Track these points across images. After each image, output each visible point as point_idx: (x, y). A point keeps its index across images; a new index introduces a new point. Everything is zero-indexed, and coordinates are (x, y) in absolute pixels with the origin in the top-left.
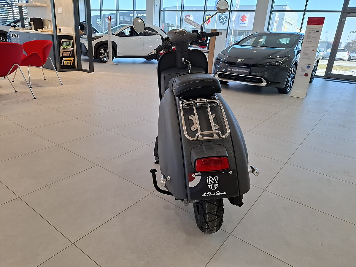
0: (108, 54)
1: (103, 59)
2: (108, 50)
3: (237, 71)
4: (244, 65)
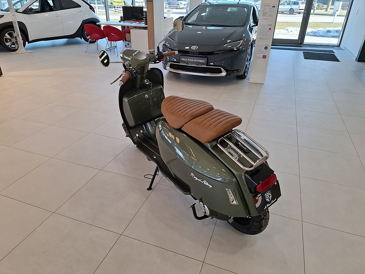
0: (16, 39)
1: (10, 47)
2: (15, 35)
3: (192, 61)
4: (199, 54)
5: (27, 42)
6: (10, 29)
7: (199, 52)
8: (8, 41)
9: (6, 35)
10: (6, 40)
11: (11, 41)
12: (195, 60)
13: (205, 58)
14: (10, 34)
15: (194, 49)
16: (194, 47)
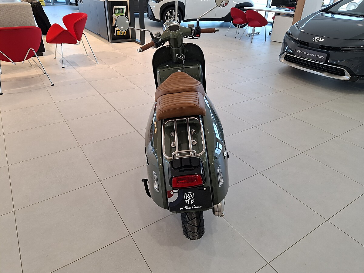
0: (174, 17)
2: (174, 13)
3: (309, 55)
4: (320, 48)
5: (182, 21)
6: (172, 8)
7: (320, 45)
8: (169, 18)
9: (168, 13)
10: (167, 17)
11: (170, 18)
12: (313, 55)
13: (326, 53)
14: (171, 13)
15: (315, 41)
16: (316, 39)
